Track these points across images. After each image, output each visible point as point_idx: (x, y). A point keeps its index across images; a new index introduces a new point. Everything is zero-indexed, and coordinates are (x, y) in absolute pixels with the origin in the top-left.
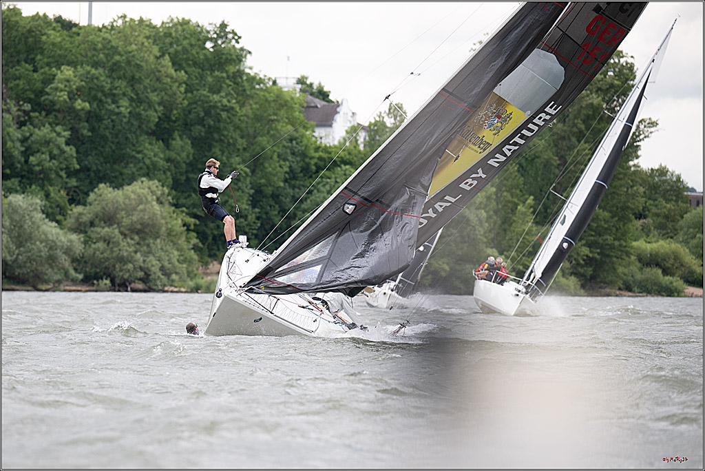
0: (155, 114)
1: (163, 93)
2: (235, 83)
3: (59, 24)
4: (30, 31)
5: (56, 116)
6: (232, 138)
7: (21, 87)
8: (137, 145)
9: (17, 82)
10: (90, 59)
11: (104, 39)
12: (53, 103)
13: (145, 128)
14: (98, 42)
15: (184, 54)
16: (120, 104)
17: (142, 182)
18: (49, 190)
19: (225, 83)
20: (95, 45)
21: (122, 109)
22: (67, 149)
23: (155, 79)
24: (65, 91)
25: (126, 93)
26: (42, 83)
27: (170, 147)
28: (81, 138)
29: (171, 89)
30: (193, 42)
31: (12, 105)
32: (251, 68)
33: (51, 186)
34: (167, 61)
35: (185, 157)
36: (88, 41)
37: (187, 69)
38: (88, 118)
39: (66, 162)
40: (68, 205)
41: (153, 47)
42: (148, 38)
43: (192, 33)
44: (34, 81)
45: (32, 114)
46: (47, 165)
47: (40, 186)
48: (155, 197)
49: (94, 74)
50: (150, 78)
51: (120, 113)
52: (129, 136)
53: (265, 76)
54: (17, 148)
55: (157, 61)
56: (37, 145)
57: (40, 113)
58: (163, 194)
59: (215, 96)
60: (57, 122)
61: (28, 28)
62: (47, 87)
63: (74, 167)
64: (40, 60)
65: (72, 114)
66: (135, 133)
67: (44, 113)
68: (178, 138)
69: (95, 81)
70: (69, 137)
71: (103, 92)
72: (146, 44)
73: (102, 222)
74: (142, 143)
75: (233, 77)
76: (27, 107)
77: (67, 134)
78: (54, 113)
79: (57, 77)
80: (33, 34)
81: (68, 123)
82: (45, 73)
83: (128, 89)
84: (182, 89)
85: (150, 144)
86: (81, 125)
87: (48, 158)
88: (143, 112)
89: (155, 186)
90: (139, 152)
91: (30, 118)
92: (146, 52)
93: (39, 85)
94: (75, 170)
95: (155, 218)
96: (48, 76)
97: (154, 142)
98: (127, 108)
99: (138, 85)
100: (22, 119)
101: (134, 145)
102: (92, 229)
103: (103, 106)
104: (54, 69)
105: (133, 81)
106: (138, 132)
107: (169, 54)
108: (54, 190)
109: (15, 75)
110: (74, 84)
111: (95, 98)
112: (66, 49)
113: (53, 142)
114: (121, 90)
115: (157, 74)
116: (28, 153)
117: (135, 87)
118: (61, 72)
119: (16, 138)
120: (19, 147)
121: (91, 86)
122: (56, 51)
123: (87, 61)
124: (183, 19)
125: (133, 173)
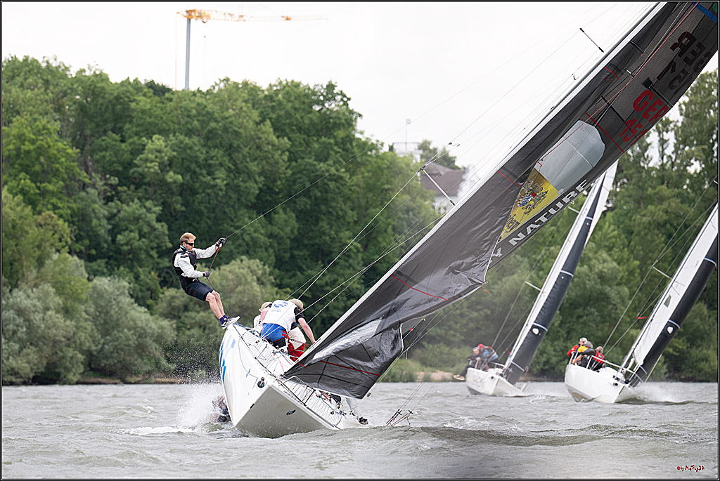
0: (255, 185)
1: (264, 162)
2: (344, 150)
3: (151, 90)
4: (118, 98)
5: (146, 189)
6: (341, 210)
7: (108, 159)
8: (235, 220)
9: (103, 153)
10: (184, 126)
11: (198, 104)
12: (143, 175)
13: (244, 201)
14: (192, 108)
15: (287, 118)
16: (217, 176)
17: (242, 261)
18: (138, 271)
19: (333, 150)
20: (190, 111)
21: (218, 181)
22: (158, 226)
23: (255, 147)
24: (156, 161)
25: (223, 163)
26: (131, 153)
27: (273, 222)
28: (174, 214)
29: (273, 157)
30: (297, 106)
31: (98, 179)
32: (362, 133)
33: (141, 267)
34: (267, 127)
35: (289, 232)
36: (181, 107)
37: (291, 135)
38: (182, 191)
39: (157, 241)
40: (159, 287)
41: (253, 111)
42: (246, 101)
43: (296, 95)
44: (121, 152)
45: (119, 188)
46: (136, 244)
47: (128, 267)
48: (255, 277)
49: (187, 144)
50: (249, 147)
51: (215, 186)
52: (227, 210)
53: (378, 141)
54: (104, 227)
55: (257, 126)
56: (126, 223)
57: (129, 187)
58: (264, 273)
59: (322, 164)
60: (147, 196)
61: (116, 94)
62: (135, 159)
63: (166, 246)
64: (129, 129)
65: (163, 188)
66: (233, 207)
67: (132, 187)
68: (281, 211)
69: (188, 151)
70: (160, 212)
71: (197, 162)
72: (245, 109)
73: (197, 306)
74: (242, 217)
75: (342, 143)
76: (115, 181)
77: (158, 209)
78: (144, 187)
79: (147, 147)
80: (122, 101)
81: (159, 197)
82: (134, 143)
83: (225, 159)
84: (285, 158)
85: (250, 218)
86: (174, 199)
87: (138, 237)
88: (242, 184)
89: (255, 265)
90: (237, 228)
91: (118, 193)
92: (245, 117)
93: (127, 156)
94: (167, 249)
95: (255, 301)
96: (137, 147)
97: (255, 216)
98: (223, 180)
99: (236, 154)
100: (109, 194)
101: (232, 220)
102: (186, 314)
103: (197, 178)
104: (144, 139)
105: (230, 150)
106: (236, 206)
107: (270, 119)
108: (144, 271)
109: (101, 145)
110: (166, 155)
111: (188, 169)
112: (156, 117)
113: (142, 219)
114: (217, 160)
115: (257, 141)
116: (116, 231)
117: (233, 156)
118: (152, 141)
119: (102, 216)
120: (106, 226)
121: (184, 157)
122: (145, 119)
123: (180, 129)
124: (293, 81)
125: (231, 251)
